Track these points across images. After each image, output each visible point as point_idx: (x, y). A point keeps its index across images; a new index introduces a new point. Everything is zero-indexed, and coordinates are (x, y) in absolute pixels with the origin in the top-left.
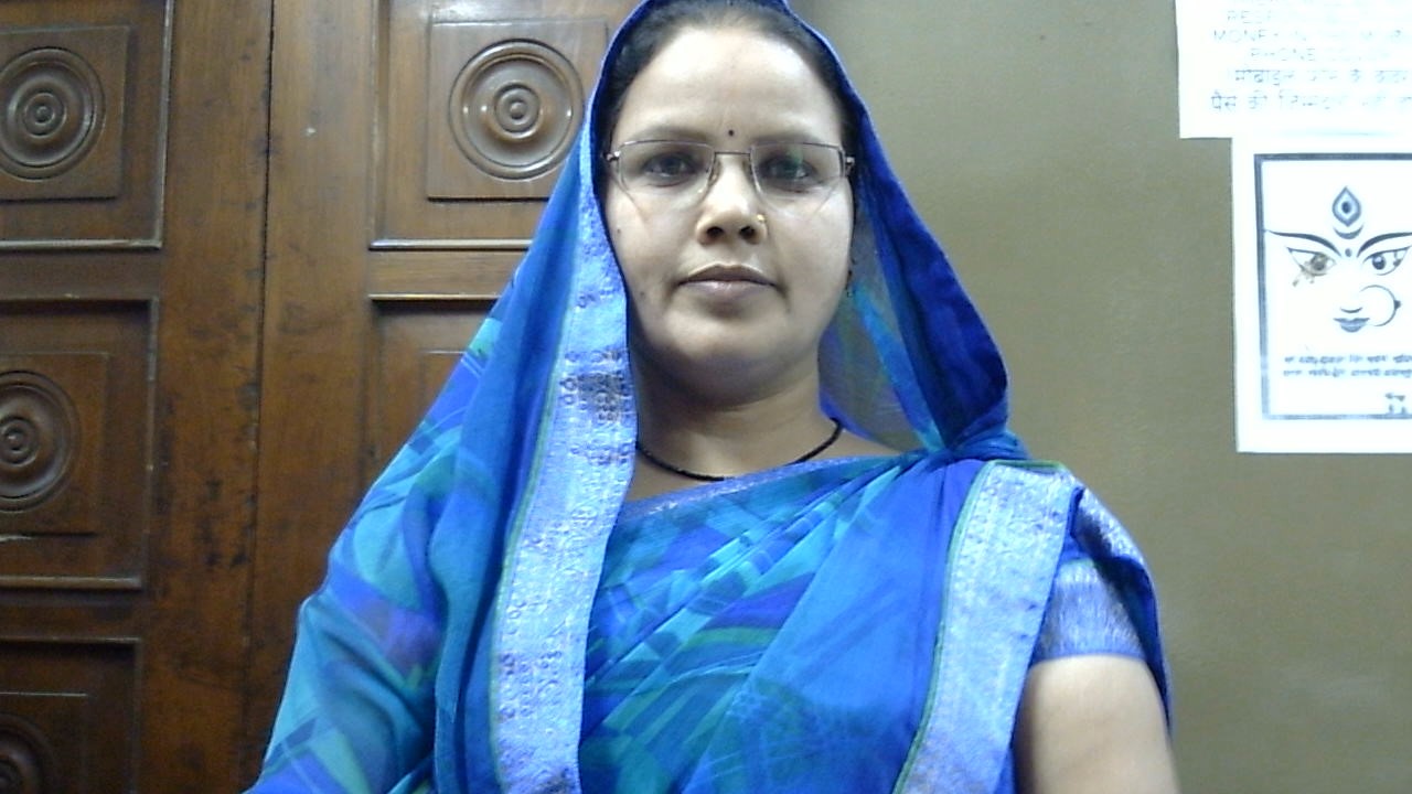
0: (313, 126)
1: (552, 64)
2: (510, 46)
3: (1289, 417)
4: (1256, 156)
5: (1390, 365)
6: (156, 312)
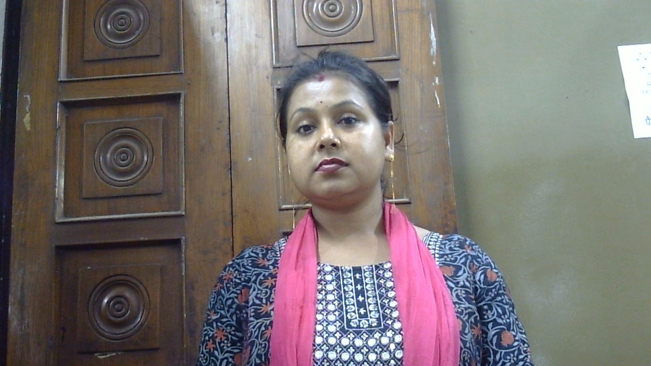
0: (250, 157)
6: (184, 244)
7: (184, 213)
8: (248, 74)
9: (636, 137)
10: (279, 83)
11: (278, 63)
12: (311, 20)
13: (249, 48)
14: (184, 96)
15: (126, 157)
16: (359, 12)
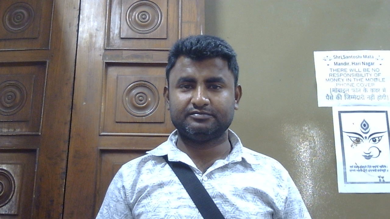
0: (85, 102)
1: (150, 87)
2: (139, 82)
4: (339, 112)
5: (379, 168)
6: (38, 152)
7: (40, 134)
8: (89, 52)
9: (319, 106)
10: (107, 59)
11: (108, 47)
12: (130, 23)
13: (91, 36)
14: (49, 63)
15: (11, 98)
16: (160, 21)
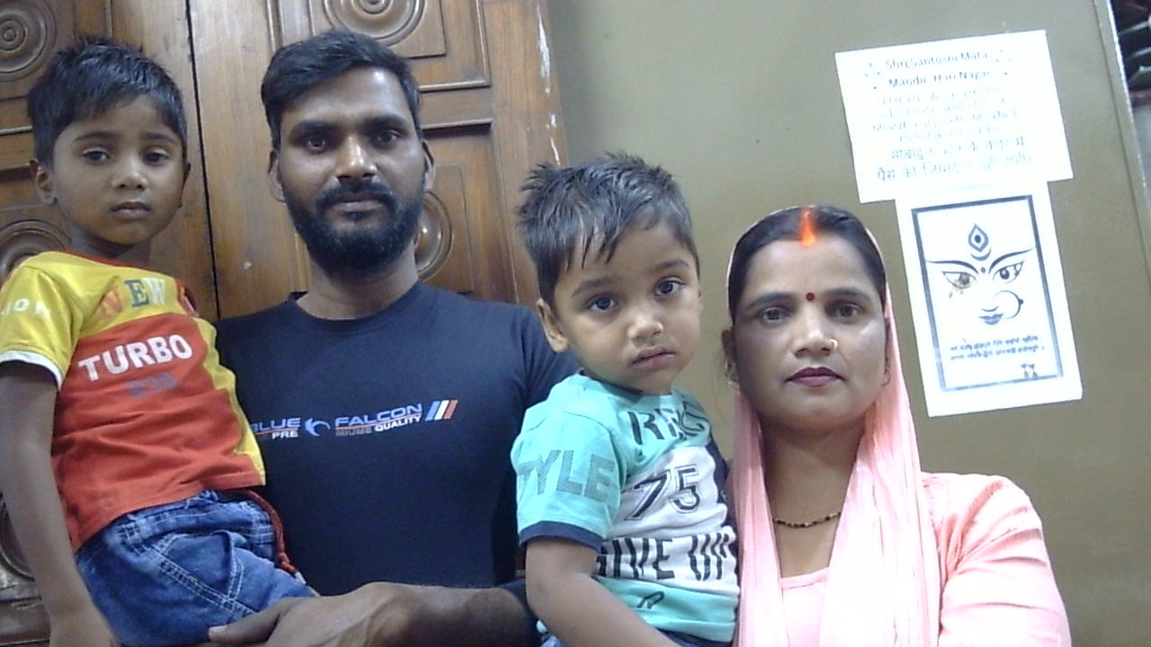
0: (249, 262)
3: (960, 389)
4: (912, 210)
5: (1022, 344)
8: (235, 117)
9: (863, 201)
12: (337, 18)
13: (233, 71)
16: (420, 4)
